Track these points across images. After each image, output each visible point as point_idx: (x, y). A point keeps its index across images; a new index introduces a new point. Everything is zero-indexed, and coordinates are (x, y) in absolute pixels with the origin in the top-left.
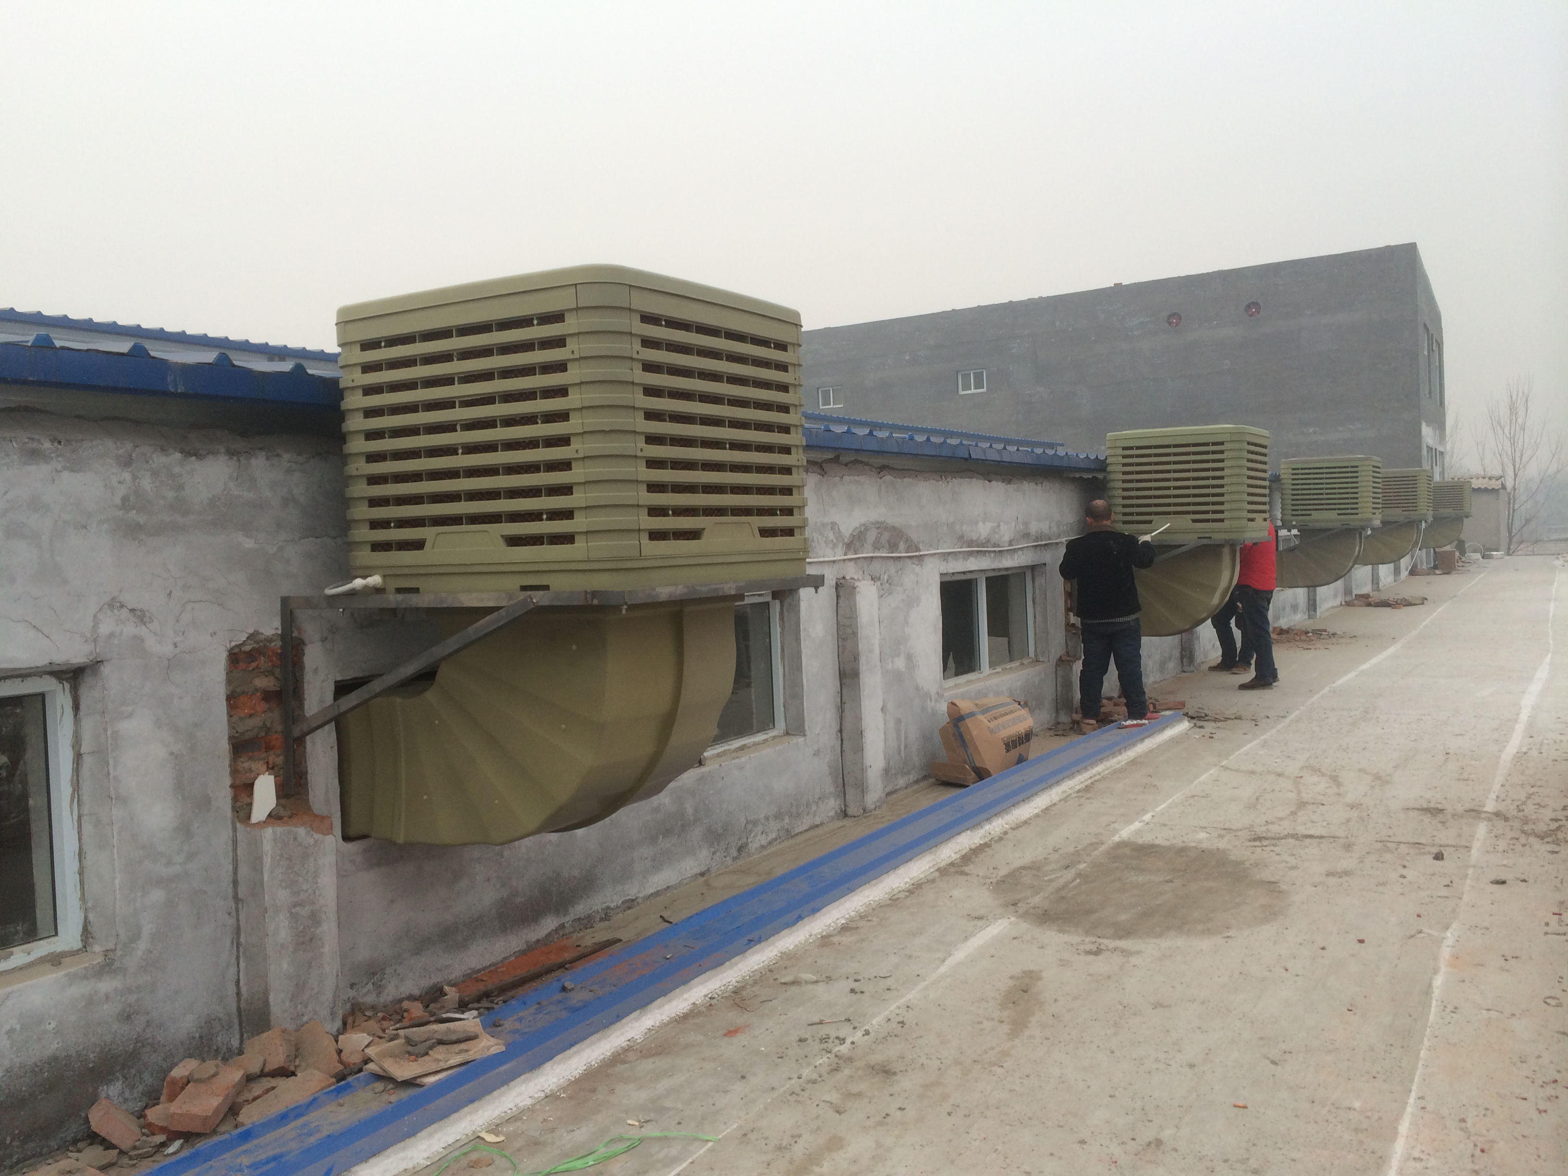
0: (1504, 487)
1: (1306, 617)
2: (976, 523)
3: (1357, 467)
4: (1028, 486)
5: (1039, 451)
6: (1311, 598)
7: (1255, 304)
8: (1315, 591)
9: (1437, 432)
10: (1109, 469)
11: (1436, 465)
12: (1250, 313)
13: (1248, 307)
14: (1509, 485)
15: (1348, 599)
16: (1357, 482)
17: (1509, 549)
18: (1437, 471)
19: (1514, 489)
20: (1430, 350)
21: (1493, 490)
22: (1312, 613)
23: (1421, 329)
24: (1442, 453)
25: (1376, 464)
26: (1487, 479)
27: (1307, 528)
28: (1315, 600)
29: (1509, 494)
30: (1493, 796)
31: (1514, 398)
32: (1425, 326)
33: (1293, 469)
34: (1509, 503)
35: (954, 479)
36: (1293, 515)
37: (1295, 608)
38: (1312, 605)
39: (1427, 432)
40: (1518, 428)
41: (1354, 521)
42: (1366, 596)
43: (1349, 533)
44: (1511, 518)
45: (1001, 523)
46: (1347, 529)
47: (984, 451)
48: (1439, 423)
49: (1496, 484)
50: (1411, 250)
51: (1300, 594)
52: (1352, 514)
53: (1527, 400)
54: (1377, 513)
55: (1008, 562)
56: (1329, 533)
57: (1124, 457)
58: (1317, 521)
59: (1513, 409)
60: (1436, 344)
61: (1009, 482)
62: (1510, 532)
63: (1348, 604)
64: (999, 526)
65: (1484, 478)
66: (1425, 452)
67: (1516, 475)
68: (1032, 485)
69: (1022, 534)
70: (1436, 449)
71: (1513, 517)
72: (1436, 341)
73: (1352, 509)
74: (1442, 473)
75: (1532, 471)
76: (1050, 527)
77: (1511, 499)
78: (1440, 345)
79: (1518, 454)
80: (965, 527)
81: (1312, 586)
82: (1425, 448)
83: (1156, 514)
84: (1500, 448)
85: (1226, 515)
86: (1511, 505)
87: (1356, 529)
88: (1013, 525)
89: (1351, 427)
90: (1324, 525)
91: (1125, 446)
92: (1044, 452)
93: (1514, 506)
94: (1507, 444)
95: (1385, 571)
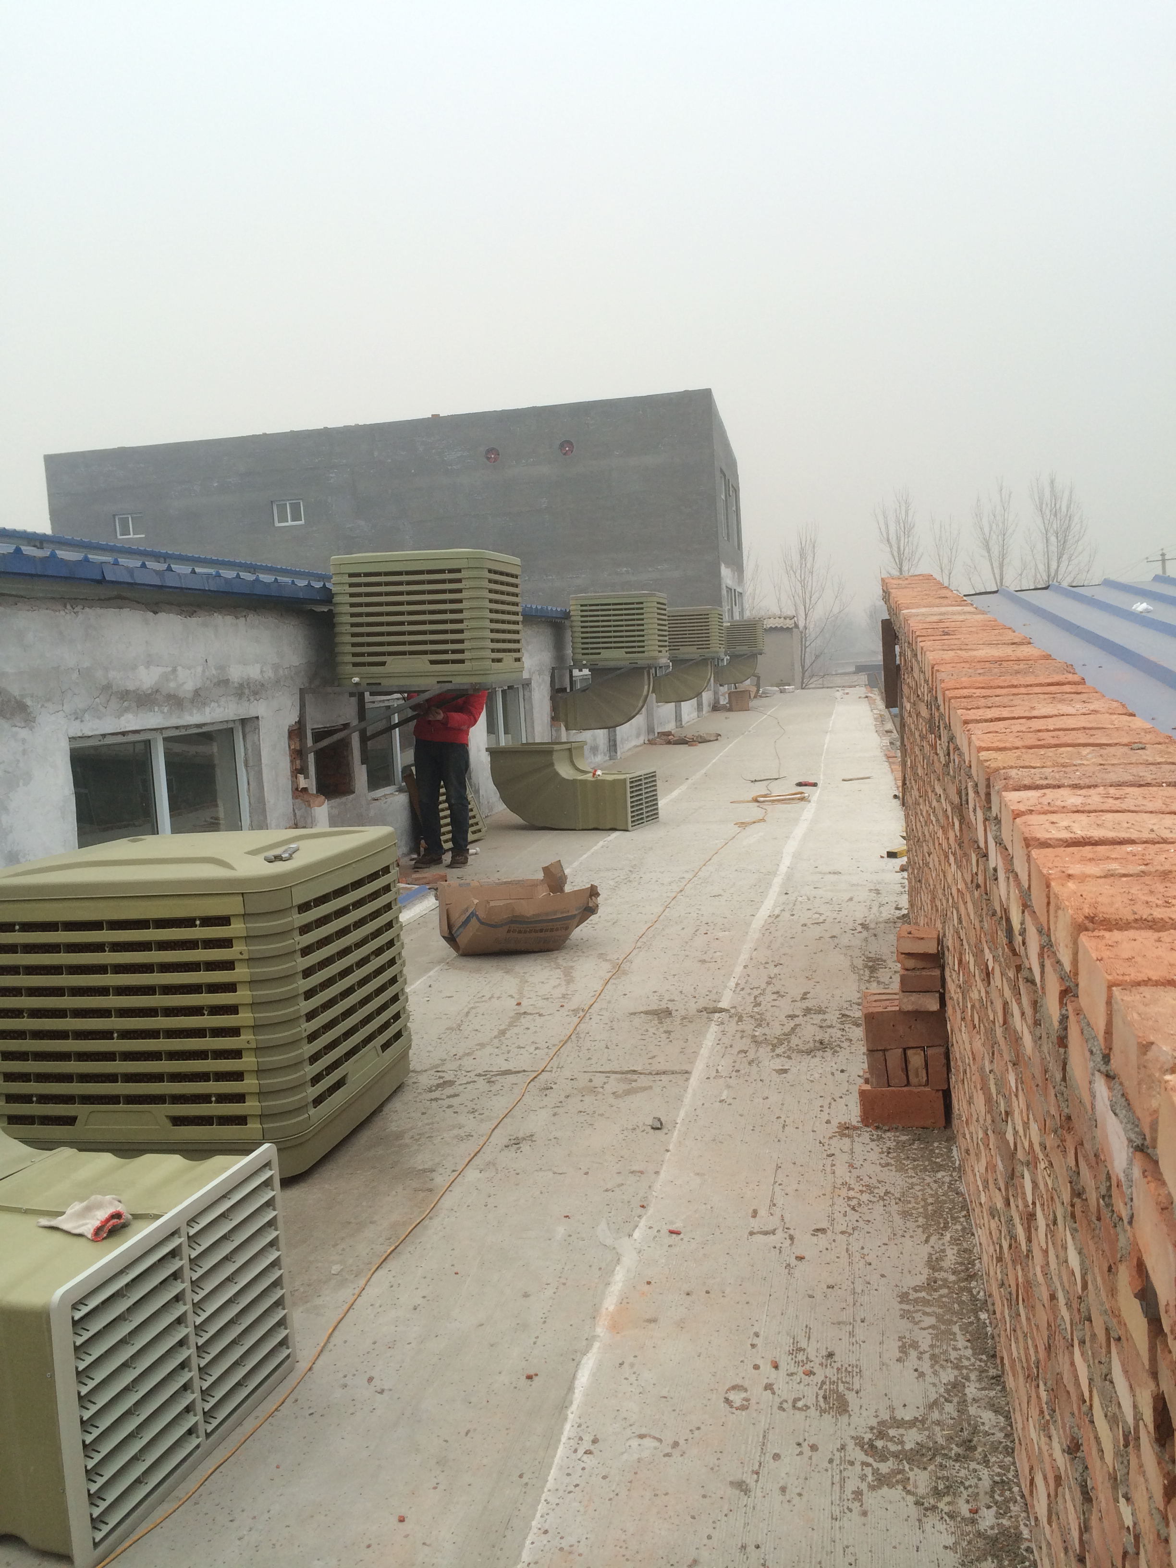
0: (796, 626)
1: (607, 758)
2: (134, 668)
3: (642, 603)
4: (223, 622)
5: (229, 574)
6: (612, 738)
7: (571, 443)
8: (615, 731)
9: (736, 573)
10: (337, 599)
11: (736, 605)
12: (564, 452)
13: (562, 446)
14: (801, 625)
15: (651, 737)
16: (643, 620)
17: (802, 683)
18: (736, 610)
19: (805, 628)
20: (727, 494)
21: (788, 629)
22: (613, 754)
23: (718, 474)
24: (740, 594)
25: (661, 601)
26: (782, 619)
27: (596, 667)
28: (615, 741)
29: (801, 633)
30: (732, 984)
31: (804, 543)
32: (722, 471)
33: (582, 606)
34: (801, 641)
35: (87, 610)
36: (583, 654)
37: (595, 750)
38: (613, 745)
39: (726, 573)
40: (807, 573)
41: (641, 660)
42: (668, 734)
43: (636, 672)
44: (803, 654)
45: (179, 668)
46: (634, 668)
47: (131, 571)
48: (738, 566)
49: (789, 623)
50: (706, 395)
51: (600, 736)
52: (639, 652)
53: (814, 547)
54: (664, 652)
55: (194, 718)
56: (619, 672)
57: (351, 585)
58: (606, 660)
59: (802, 555)
60: (733, 490)
61: (191, 614)
62: (803, 667)
63: (651, 742)
64: (174, 670)
65: (780, 618)
66: (724, 592)
67: (806, 615)
68: (229, 619)
69: (216, 680)
70: (735, 590)
71: (805, 653)
72: (733, 487)
73: (639, 647)
74: (742, 612)
75: (818, 613)
76: (262, 672)
77: (803, 638)
78: (736, 491)
79: (808, 595)
80: (112, 674)
81: (611, 727)
82: (725, 588)
83: (390, 654)
84: (793, 590)
85: (467, 655)
86: (803, 642)
87: (642, 668)
88: (200, 669)
89: (658, 566)
90: (611, 664)
91: (352, 572)
92: (238, 575)
93: (805, 643)
94: (799, 586)
95: (688, 708)
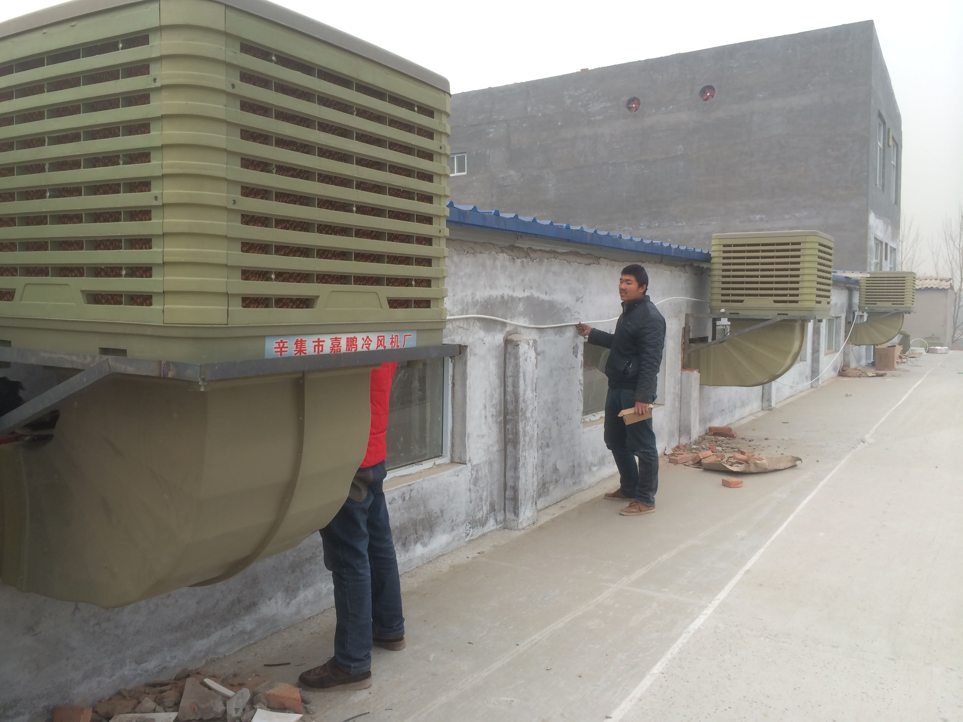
0: (952, 287)
7: (710, 88)
9: (890, 228)
11: (886, 259)
12: (705, 97)
13: (703, 91)
14: (956, 286)
17: (953, 344)
20: (886, 144)
21: (943, 290)
23: (875, 116)
24: (894, 250)
26: (938, 281)
29: (956, 294)
32: (880, 116)
34: (955, 301)
39: (876, 224)
44: (956, 312)
48: (892, 219)
49: (945, 285)
50: (867, 29)
60: (893, 142)
65: (936, 279)
66: (872, 243)
70: (886, 244)
71: (958, 312)
72: (893, 138)
77: (957, 298)
78: (898, 146)
82: (873, 239)
84: (951, 257)
86: (957, 303)
89: (797, 214)
93: (959, 303)
